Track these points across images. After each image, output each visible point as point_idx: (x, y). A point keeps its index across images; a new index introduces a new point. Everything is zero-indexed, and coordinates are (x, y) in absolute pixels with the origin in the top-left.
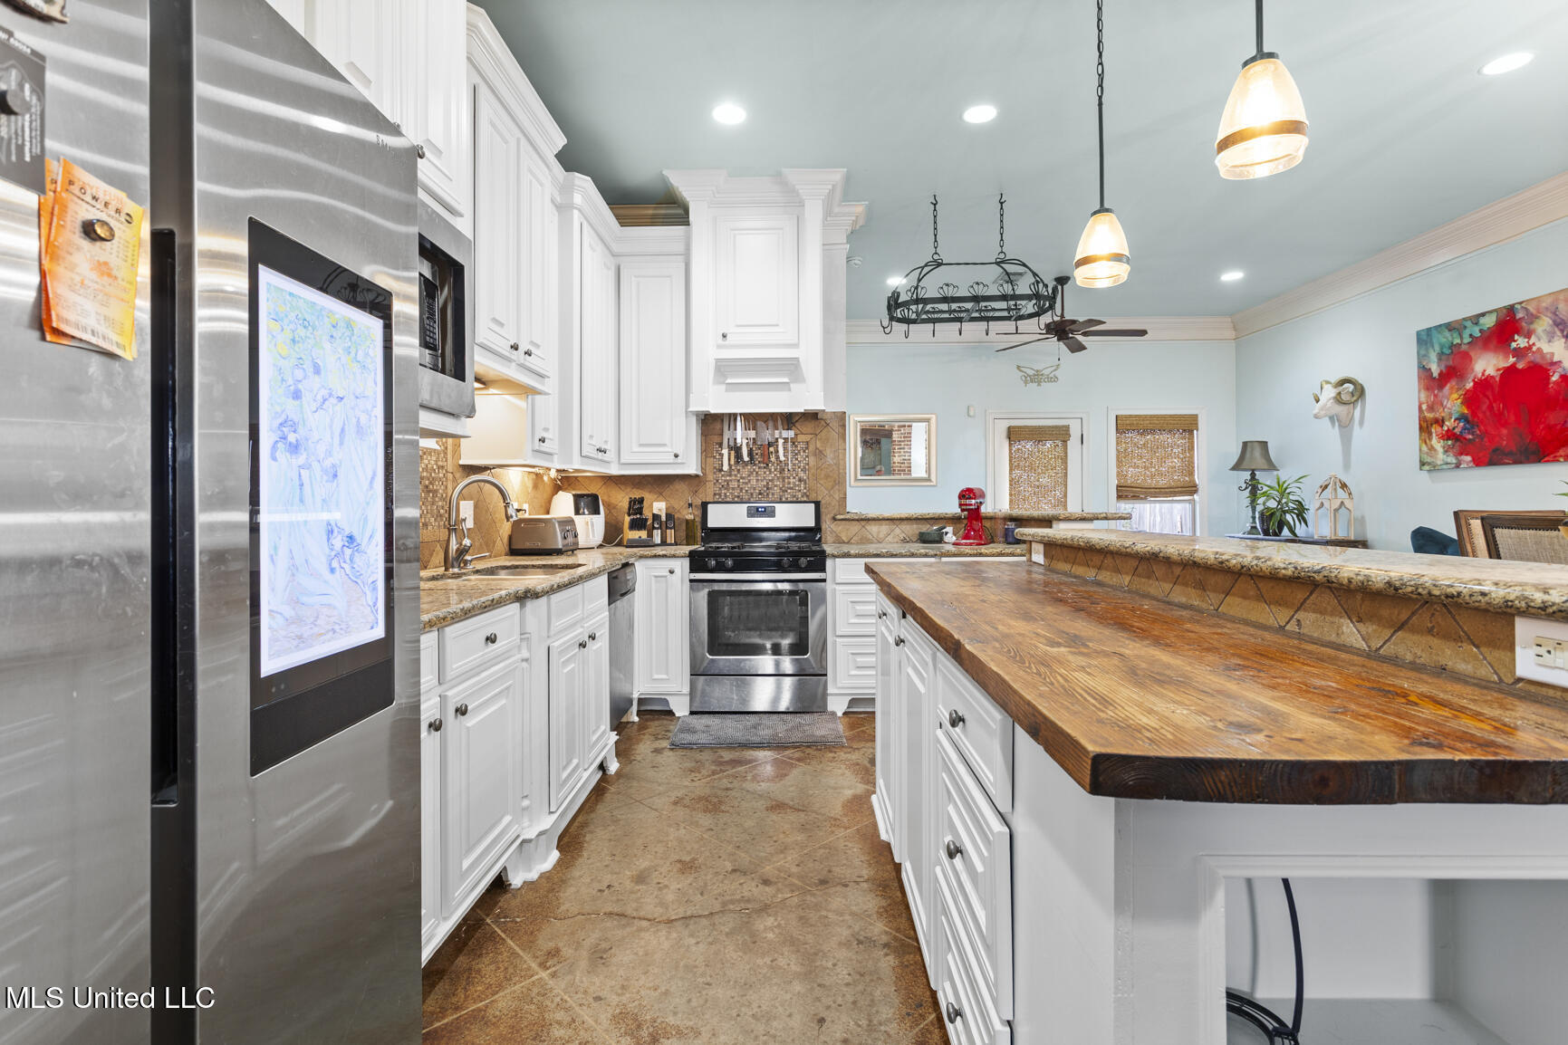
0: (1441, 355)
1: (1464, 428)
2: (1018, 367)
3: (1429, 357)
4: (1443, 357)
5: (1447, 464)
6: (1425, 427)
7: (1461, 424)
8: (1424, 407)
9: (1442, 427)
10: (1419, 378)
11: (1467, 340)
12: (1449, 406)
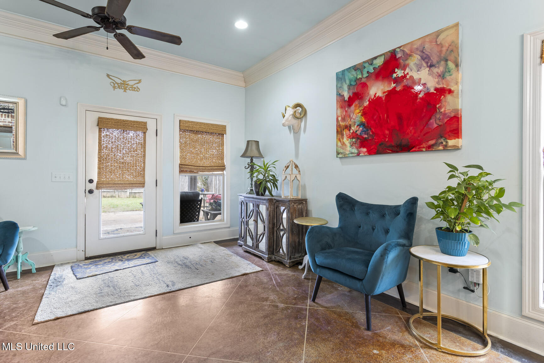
0: (350, 86)
1: (362, 131)
2: (108, 76)
3: (343, 88)
4: (351, 88)
5: (352, 153)
6: (340, 131)
7: (361, 128)
8: (340, 119)
9: (350, 130)
10: (337, 101)
11: (365, 75)
12: (354, 117)
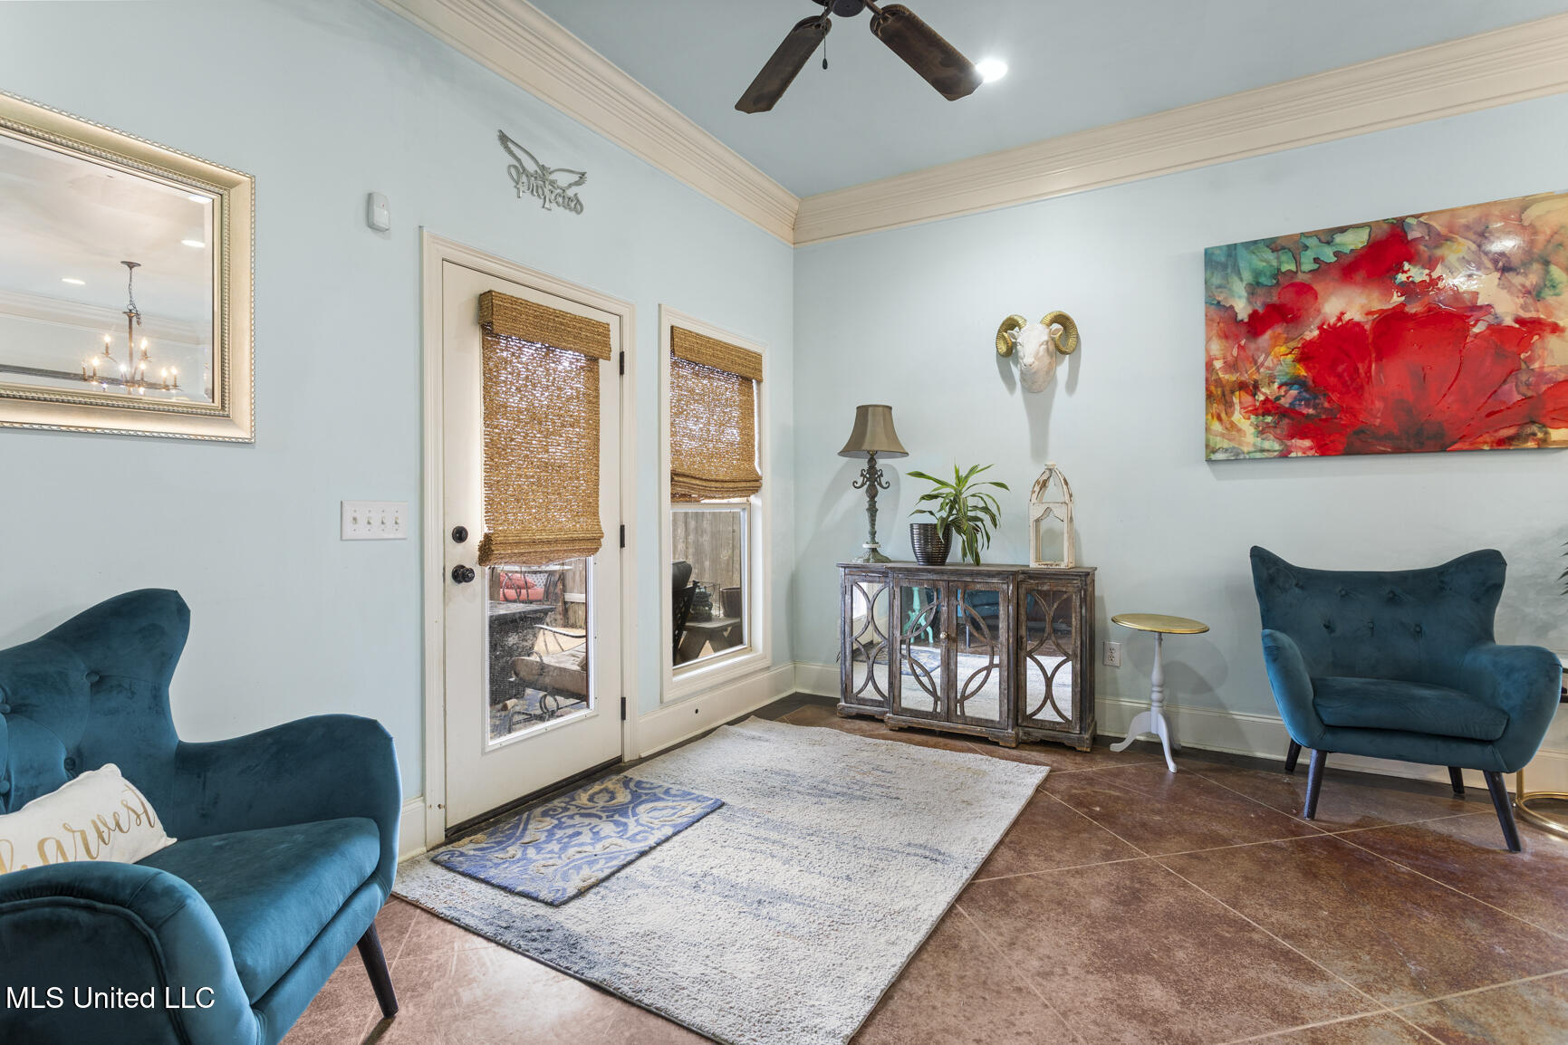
0: (1253, 289)
1: (1298, 398)
3: (1230, 290)
4: (1259, 291)
5: (1263, 451)
6: (1218, 395)
7: (1294, 392)
8: (1218, 364)
9: (1254, 395)
10: (1209, 320)
11: (1308, 265)
12: (1269, 363)
